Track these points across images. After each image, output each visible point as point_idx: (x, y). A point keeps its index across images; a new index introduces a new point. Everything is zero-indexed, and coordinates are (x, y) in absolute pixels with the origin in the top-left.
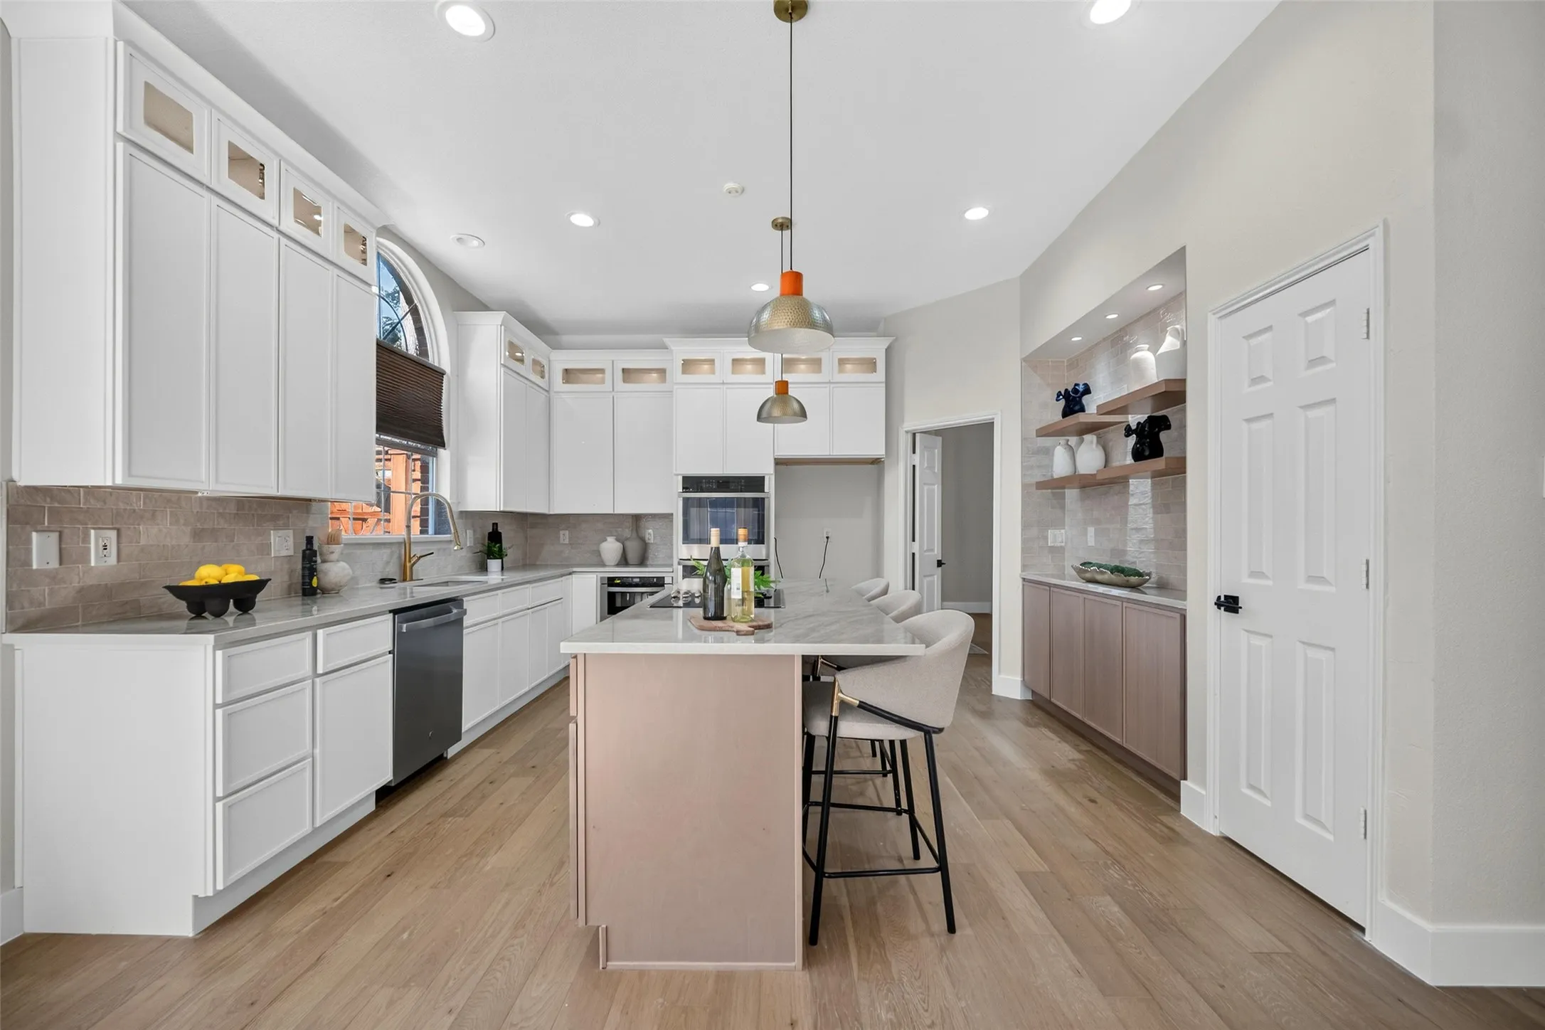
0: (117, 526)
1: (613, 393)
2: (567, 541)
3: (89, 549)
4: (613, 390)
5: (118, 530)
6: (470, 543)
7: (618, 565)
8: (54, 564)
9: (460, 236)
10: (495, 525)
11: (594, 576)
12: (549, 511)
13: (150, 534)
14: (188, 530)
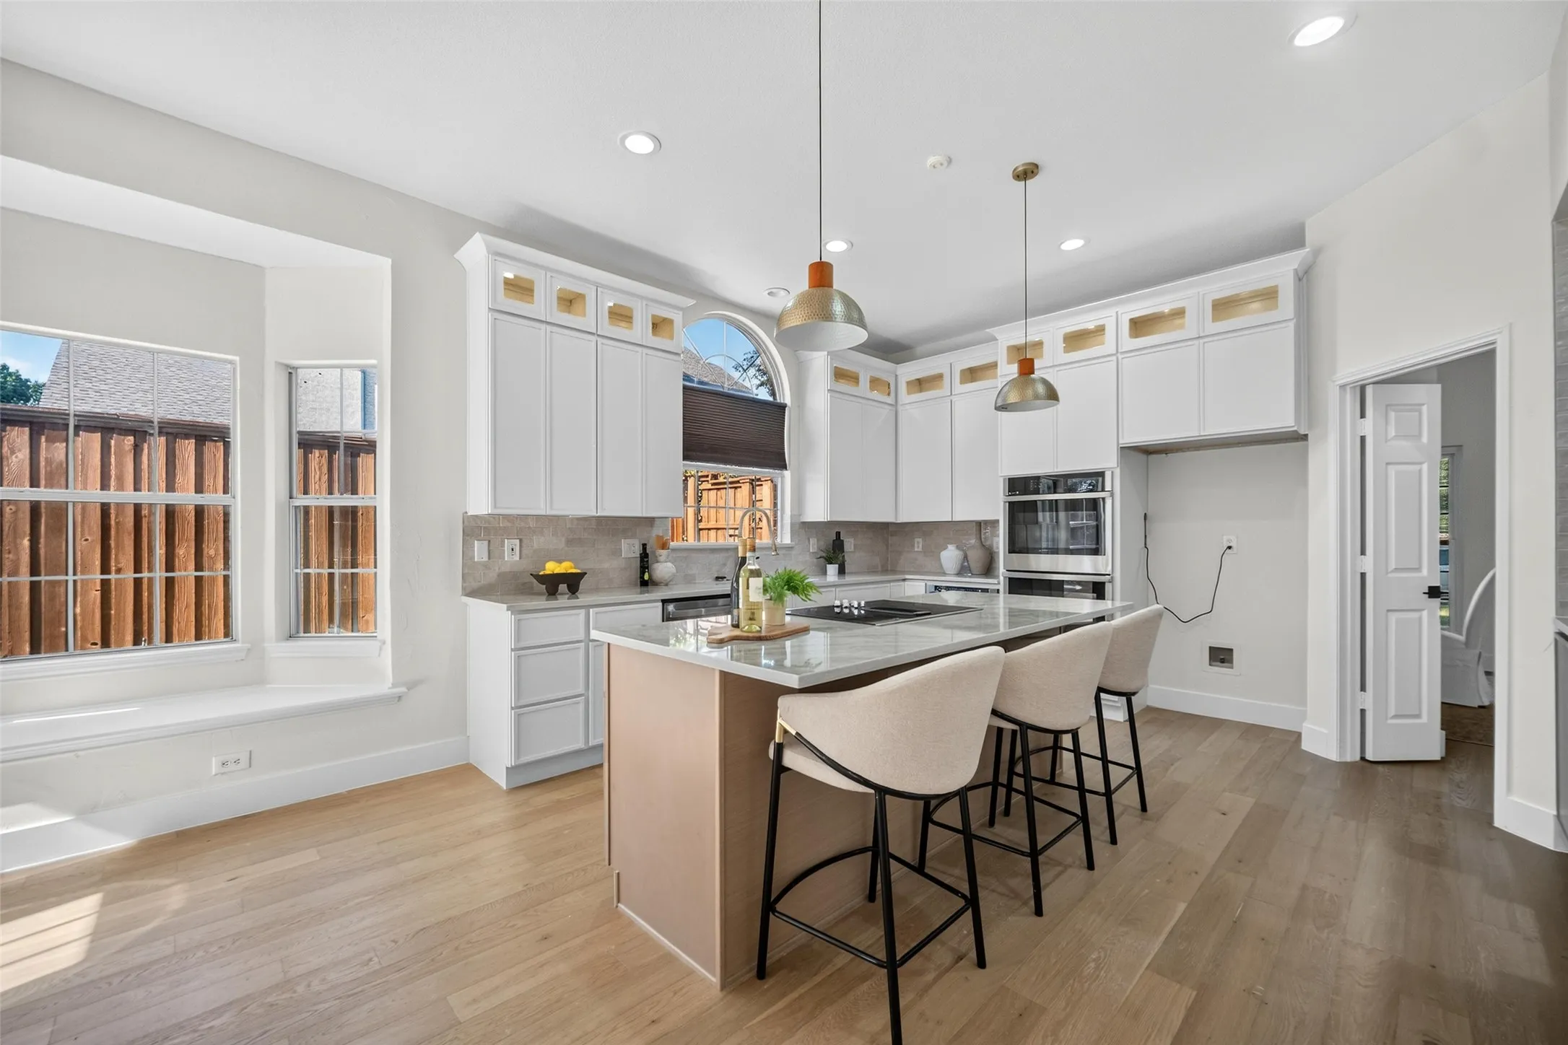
0: (521, 537)
1: (951, 397)
2: (920, 549)
3: (504, 550)
4: (951, 394)
5: (521, 541)
6: (813, 548)
7: (959, 574)
8: (485, 559)
9: (769, 291)
10: (838, 534)
11: (923, 584)
12: (896, 518)
13: (538, 542)
14: (563, 539)
